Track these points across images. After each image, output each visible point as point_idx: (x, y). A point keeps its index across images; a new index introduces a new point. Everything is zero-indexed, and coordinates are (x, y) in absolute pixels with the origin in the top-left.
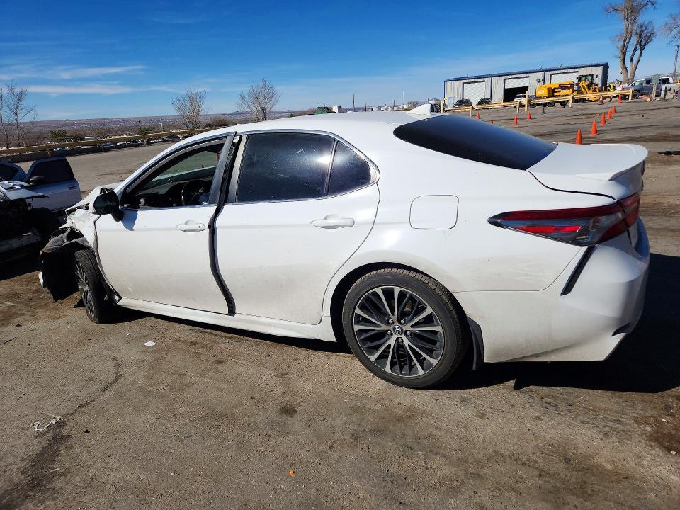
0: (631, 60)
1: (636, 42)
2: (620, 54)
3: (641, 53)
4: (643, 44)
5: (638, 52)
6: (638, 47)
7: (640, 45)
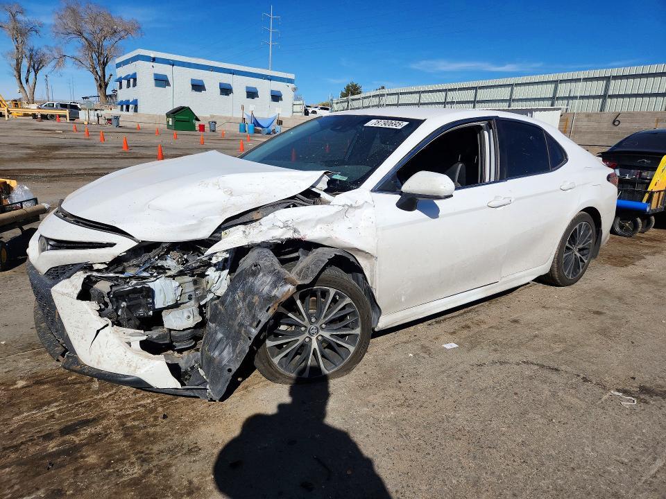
0: (27, 81)
1: (27, 65)
2: (15, 73)
3: (36, 75)
4: (36, 68)
5: (32, 74)
6: (31, 70)
7: (34, 68)
